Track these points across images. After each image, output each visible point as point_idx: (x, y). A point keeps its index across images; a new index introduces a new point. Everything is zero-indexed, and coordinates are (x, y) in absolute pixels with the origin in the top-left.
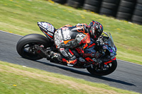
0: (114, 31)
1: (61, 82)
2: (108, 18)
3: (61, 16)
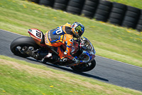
0: (51, 19)
1: (6, 63)
2: (46, 8)
3: (6, 5)
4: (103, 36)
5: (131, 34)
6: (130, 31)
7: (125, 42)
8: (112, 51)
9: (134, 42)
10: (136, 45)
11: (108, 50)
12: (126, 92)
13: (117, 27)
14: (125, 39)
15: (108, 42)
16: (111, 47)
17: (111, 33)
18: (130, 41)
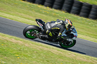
4: (23, 9)
5: (41, 8)
6: (40, 6)
7: (37, 13)
8: (29, 19)
9: (43, 14)
10: (44, 15)
11: (26, 18)
12: (38, 45)
13: (31, 4)
14: (37, 12)
15: (26, 13)
16: (28, 16)
17: (28, 8)
18: (40, 13)
